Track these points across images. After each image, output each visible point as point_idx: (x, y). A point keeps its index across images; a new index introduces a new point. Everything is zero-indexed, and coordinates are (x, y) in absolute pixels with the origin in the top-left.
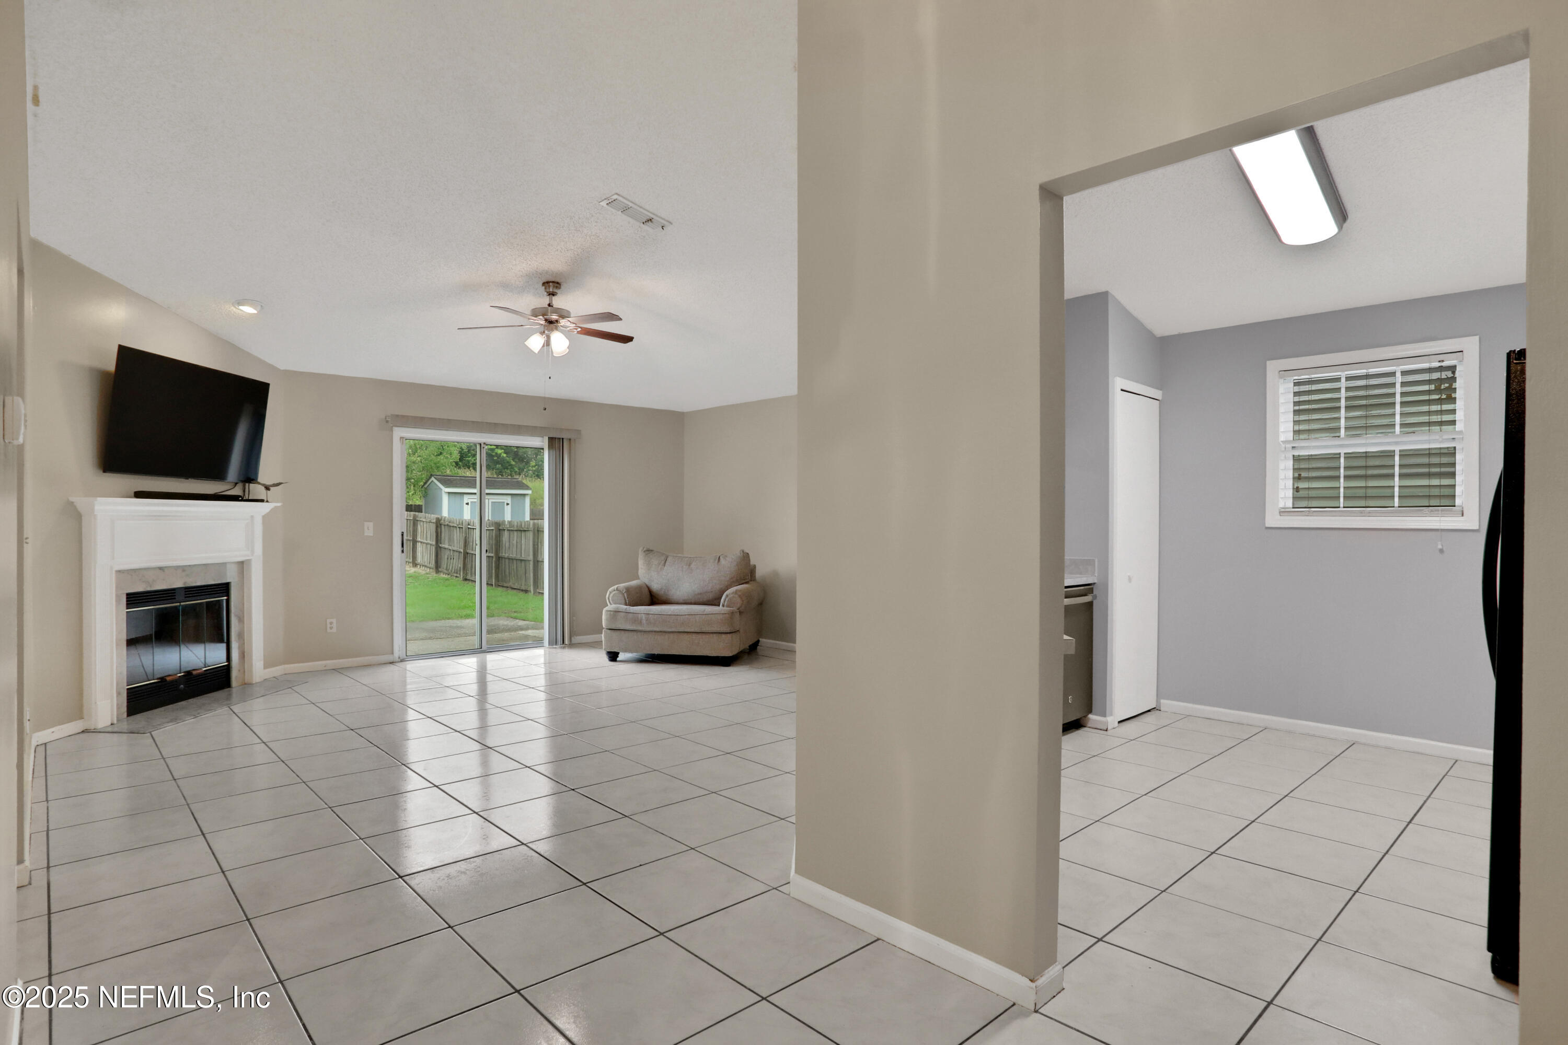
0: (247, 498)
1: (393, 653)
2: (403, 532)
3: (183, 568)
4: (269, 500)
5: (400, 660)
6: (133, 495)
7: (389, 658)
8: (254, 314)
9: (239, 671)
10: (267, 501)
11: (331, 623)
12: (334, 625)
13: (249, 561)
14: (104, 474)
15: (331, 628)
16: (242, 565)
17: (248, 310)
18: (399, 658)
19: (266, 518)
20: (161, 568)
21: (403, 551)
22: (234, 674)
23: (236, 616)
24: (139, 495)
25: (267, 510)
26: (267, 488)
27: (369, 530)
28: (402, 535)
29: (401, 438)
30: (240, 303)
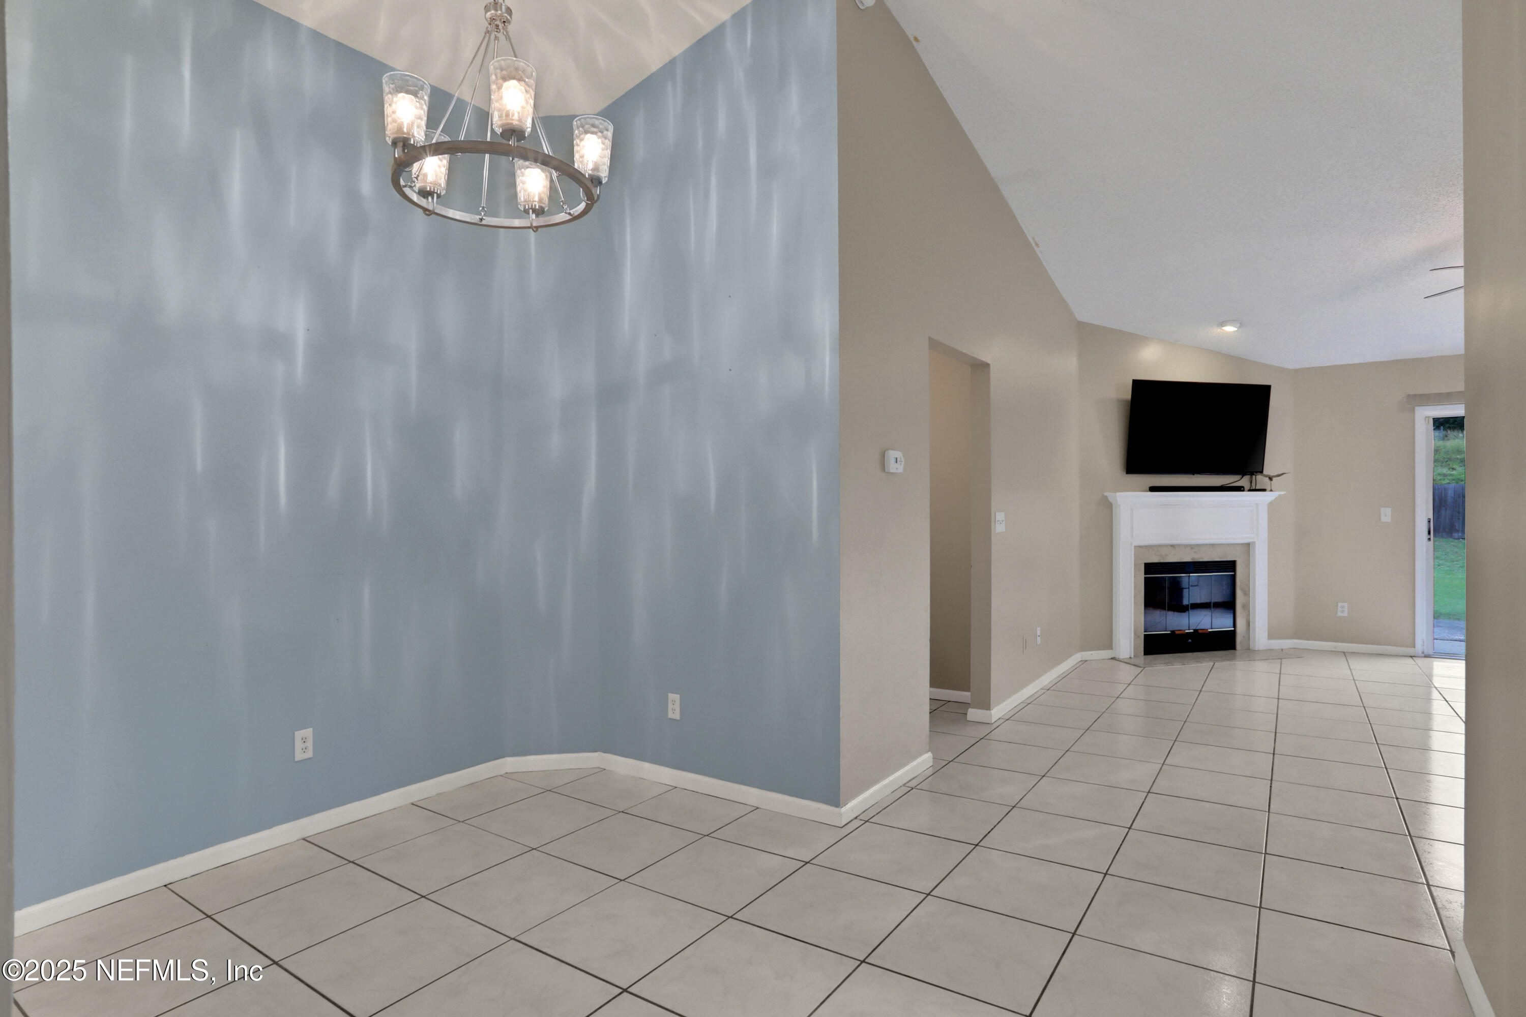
0: (1254, 488)
1: (1414, 647)
2: (1430, 519)
3: (1192, 547)
4: (1272, 489)
5: (1423, 655)
6: (1148, 489)
7: (1410, 651)
8: (1235, 331)
9: (1244, 637)
10: (1271, 491)
11: (1343, 607)
12: (1346, 610)
13: (1254, 543)
14: (1127, 475)
15: (1342, 612)
16: (1247, 547)
17: (1230, 329)
18: (1423, 653)
19: (1271, 505)
20: (1172, 546)
21: (1429, 539)
22: (1239, 638)
23: (1242, 590)
24: (1153, 489)
25: (1273, 498)
26: (1271, 479)
27: (1386, 515)
28: (1429, 522)
29: (1426, 417)
30: (1222, 324)
